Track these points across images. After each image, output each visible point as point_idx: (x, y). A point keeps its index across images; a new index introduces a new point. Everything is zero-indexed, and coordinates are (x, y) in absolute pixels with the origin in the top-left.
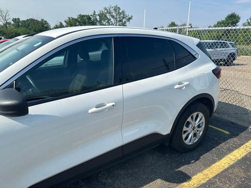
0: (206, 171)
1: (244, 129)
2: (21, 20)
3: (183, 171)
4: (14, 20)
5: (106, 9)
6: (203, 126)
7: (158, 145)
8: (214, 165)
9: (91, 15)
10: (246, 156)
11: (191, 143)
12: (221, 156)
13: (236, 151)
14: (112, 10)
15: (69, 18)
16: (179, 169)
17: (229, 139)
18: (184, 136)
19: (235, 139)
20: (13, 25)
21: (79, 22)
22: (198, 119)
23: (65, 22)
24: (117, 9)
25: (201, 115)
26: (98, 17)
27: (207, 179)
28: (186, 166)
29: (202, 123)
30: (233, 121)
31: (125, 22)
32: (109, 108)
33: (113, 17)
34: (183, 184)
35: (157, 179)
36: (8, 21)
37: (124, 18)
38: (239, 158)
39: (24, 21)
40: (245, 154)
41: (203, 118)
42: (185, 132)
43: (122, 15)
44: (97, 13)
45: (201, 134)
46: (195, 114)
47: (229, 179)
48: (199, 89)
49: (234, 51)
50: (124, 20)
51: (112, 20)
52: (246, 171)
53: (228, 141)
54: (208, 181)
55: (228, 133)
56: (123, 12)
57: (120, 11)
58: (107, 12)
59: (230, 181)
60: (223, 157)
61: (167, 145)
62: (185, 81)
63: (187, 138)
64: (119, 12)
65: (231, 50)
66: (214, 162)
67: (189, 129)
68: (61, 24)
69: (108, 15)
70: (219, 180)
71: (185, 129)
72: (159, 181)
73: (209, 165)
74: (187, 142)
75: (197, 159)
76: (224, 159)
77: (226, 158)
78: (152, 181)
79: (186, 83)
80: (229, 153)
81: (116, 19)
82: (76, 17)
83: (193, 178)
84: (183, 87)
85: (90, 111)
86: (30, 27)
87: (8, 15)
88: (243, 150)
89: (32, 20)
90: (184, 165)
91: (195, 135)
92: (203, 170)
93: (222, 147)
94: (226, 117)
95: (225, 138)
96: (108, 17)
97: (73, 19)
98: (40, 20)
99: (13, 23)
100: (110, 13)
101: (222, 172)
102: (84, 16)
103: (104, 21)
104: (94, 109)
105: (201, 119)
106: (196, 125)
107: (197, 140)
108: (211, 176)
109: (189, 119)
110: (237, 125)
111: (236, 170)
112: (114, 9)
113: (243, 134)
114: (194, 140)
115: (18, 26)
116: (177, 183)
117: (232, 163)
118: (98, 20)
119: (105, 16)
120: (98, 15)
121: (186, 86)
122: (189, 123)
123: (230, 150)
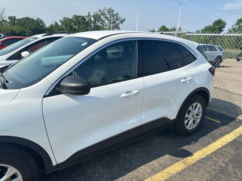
0: (204, 150)
1: (232, 119)
2: (17, 18)
3: (186, 149)
4: (10, 18)
5: (100, 11)
6: (201, 115)
7: (165, 129)
8: (210, 145)
9: (86, 16)
10: (235, 139)
11: (190, 129)
12: (215, 139)
13: (227, 135)
14: (106, 12)
15: (64, 18)
16: (183, 148)
17: (221, 126)
18: (186, 122)
19: (226, 127)
20: (9, 23)
21: (74, 22)
22: (197, 109)
23: (60, 21)
24: (110, 11)
25: (199, 105)
26: (92, 18)
27: (206, 155)
28: (188, 146)
29: (200, 112)
30: (223, 113)
31: (118, 24)
32: (135, 95)
33: (107, 18)
34: (187, 158)
35: (166, 154)
36: (4, 19)
37: (117, 20)
38: (230, 141)
39: (20, 19)
40: (235, 138)
41: (201, 108)
42: (187, 118)
43: (115, 17)
44: (91, 15)
45: (198, 121)
46: (195, 104)
47: (223, 155)
48: (199, 84)
49: (221, 54)
50: (117, 22)
51: (106, 21)
52: (236, 149)
53: (220, 128)
54: (206, 157)
55: (219, 122)
56: (117, 14)
57: (114, 14)
58: (101, 14)
59: (223, 157)
60: (217, 139)
61: (172, 129)
62: (189, 76)
63: (187, 124)
64: (112, 14)
65: (219, 53)
66: (210, 143)
67: (190, 116)
68: (56, 23)
69: (102, 17)
70: (215, 155)
71: (187, 116)
72: (167, 156)
73: (206, 146)
74: (188, 127)
75: (196, 141)
76: (218, 141)
77: (219, 140)
78: (162, 156)
79: (189, 78)
80: (222, 137)
81: (110, 20)
82: (71, 18)
83: (194, 154)
84: (187, 81)
85: (122, 96)
86: (26, 25)
87: (5, 13)
88: (232, 135)
89: (28, 19)
90: (185, 145)
91: (194, 122)
92: (201, 149)
93: (215, 133)
94: (217, 110)
95: (217, 126)
96: (103, 19)
97: (68, 19)
98: (36, 19)
99: (8, 20)
100: (104, 15)
101: (217, 151)
102: (79, 17)
103: (98, 22)
104: (125, 95)
105: (199, 109)
106: (195, 113)
107: (195, 126)
108: (208, 153)
109: (190, 108)
110: (227, 116)
111: (228, 149)
112: (108, 11)
113: (232, 123)
114: (193, 126)
115: (14, 24)
116: (182, 157)
117: (224, 144)
118: (93, 21)
119: (100, 18)
120: (93, 16)
121: (190, 80)
122: (189, 111)
123: (222, 135)
